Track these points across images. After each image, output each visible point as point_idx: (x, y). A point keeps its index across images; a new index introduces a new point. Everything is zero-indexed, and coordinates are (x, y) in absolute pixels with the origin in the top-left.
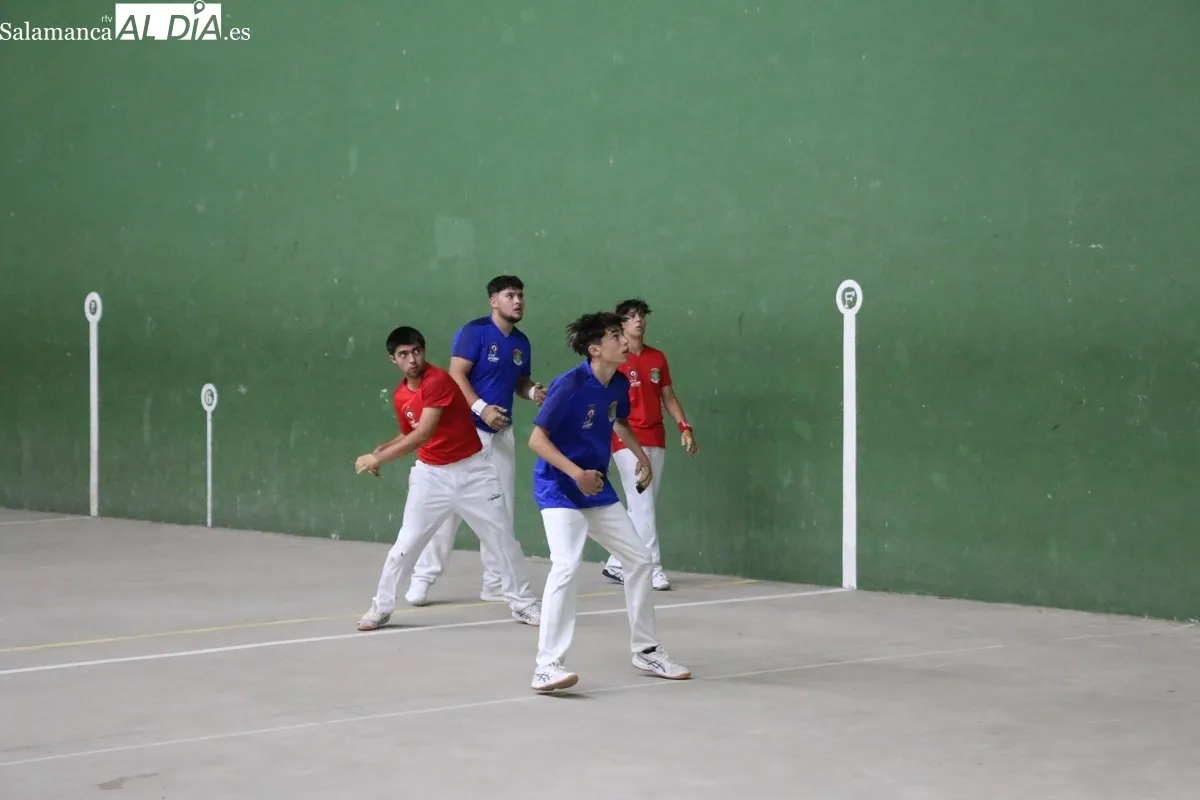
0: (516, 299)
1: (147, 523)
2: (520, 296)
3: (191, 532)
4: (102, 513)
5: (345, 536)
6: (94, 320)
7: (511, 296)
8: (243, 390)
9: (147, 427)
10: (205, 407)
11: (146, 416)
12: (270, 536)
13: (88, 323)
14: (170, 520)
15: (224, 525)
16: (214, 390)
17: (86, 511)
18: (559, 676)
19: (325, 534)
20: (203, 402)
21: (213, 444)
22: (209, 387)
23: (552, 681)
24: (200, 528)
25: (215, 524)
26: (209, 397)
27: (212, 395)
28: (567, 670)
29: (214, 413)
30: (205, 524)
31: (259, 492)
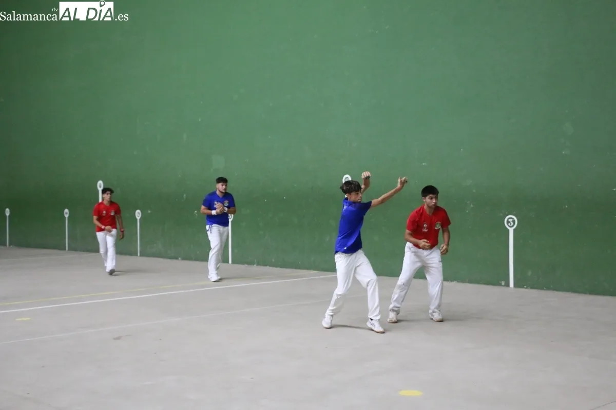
0: (224, 187)
2: (226, 185)
3: (133, 258)
5: (184, 259)
7: (223, 185)
8: (149, 212)
10: (137, 218)
13: (98, 190)
14: (126, 254)
15: (144, 256)
16: (140, 212)
19: (177, 258)
20: (136, 216)
21: (140, 230)
22: (138, 211)
24: (136, 257)
25: (141, 255)
26: (138, 214)
29: (140, 219)
30: (138, 255)
31: (155, 245)
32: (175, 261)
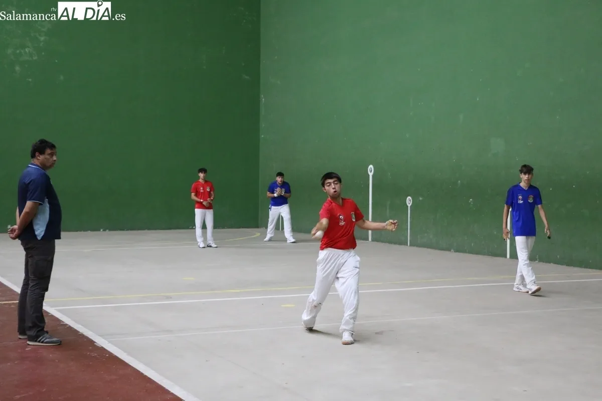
1: (387, 244)
3: (402, 247)
4: (373, 240)
5: (457, 251)
6: (371, 174)
8: (421, 199)
9: (388, 211)
10: (408, 205)
11: (388, 207)
12: (429, 250)
13: (369, 175)
14: (395, 243)
15: (414, 246)
16: (411, 199)
17: (367, 239)
18: (534, 288)
19: (450, 250)
20: (407, 203)
21: (410, 218)
22: (409, 198)
23: (533, 291)
24: (406, 246)
25: (410, 245)
27: (410, 200)
28: (538, 286)
29: (411, 207)
30: (407, 245)
31: (426, 235)
32: (447, 252)
